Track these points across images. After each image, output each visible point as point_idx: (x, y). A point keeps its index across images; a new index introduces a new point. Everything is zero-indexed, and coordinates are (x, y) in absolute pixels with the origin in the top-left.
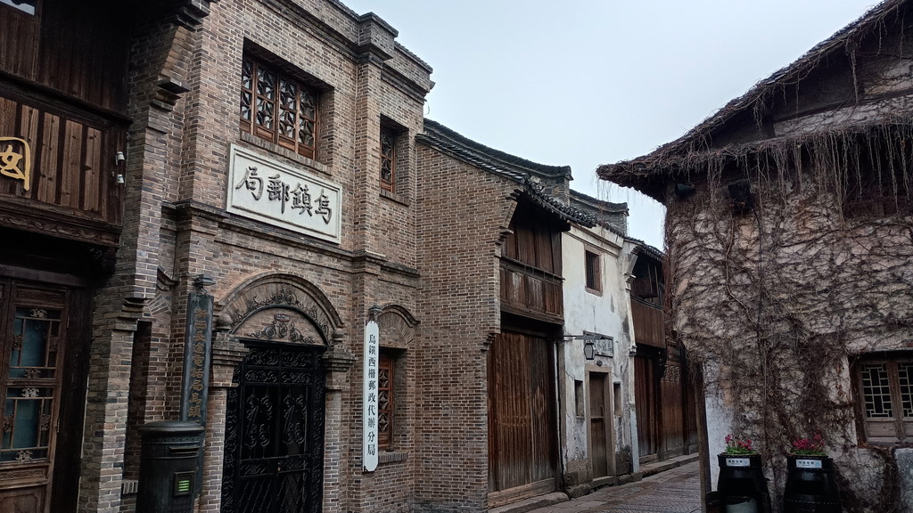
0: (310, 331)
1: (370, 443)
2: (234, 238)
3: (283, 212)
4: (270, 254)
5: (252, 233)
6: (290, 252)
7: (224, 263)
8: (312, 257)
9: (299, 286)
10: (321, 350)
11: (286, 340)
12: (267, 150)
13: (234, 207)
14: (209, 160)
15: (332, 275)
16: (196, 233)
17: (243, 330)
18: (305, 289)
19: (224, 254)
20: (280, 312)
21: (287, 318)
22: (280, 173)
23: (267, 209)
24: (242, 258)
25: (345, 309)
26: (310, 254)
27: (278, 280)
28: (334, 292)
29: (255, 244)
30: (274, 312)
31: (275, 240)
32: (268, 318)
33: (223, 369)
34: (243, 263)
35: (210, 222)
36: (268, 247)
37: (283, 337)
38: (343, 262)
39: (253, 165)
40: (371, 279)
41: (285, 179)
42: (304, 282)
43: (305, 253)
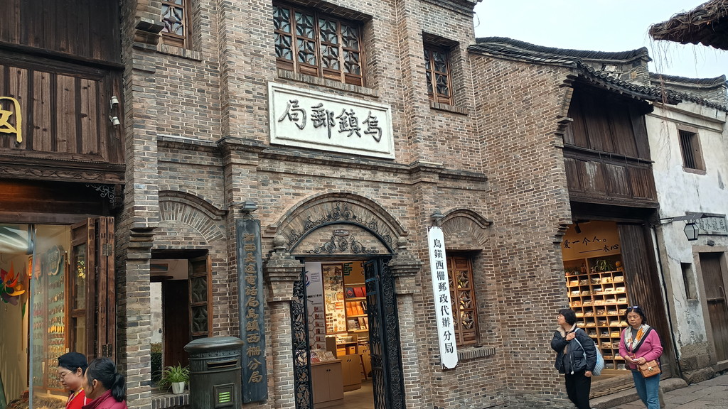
0: (372, 242)
1: (447, 342)
2: (282, 167)
3: (330, 137)
4: (322, 177)
5: (299, 160)
6: (343, 172)
7: (275, 189)
8: (367, 175)
9: (355, 202)
10: (387, 258)
11: (348, 252)
12: (306, 82)
13: (278, 138)
14: (242, 99)
15: (390, 188)
16: (237, 166)
17: (301, 247)
18: (361, 204)
19: (274, 182)
20: (338, 227)
21: (346, 233)
22: (323, 102)
23: (313, 136)
24: (294, 184)
25: (408, 218)
26: (363, 172)
27: (333, 199)
28: (395, 204)
29: (305, 169)
30: (332, 228)
31: (324, 163)
32: (327, 234)
33: (282, 284)
34: (294, 188)
35: (250, 154)
36: (318, 170)
37: (344, 250)
38: (399, 175)
39: (293, 98)
40: (429, 188)
41: (328, 106)
42: (360, 199)
43: (357, 171)
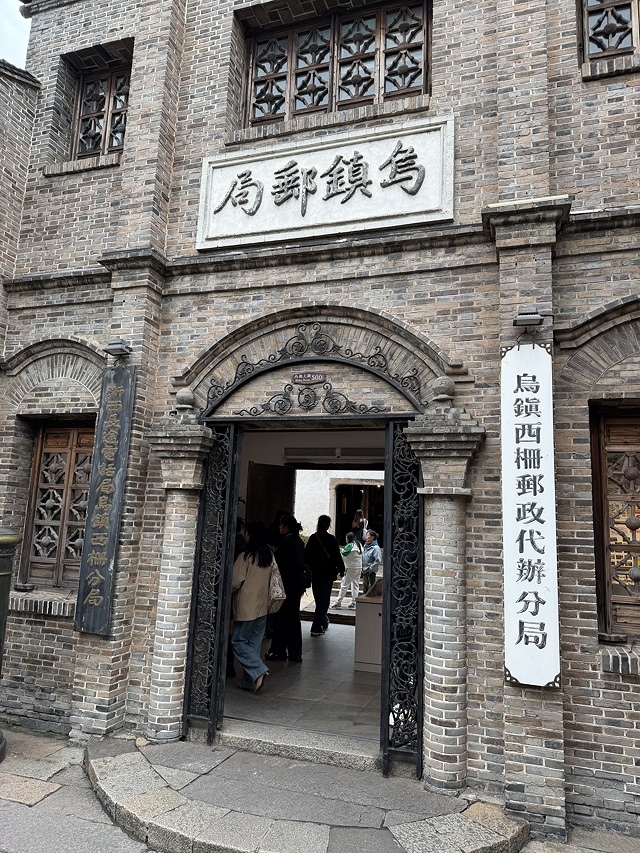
0: (376, 391)
2: (211, 282)
3: (303, 215)
4: (281, 286)
5: (237, 266)
6: (324, 270)
8: (377, 264)
9: (343, 321)
13: (208, 239)
15: (435, 282)
16: (121, 292)
17: (230, 406)
19: (199, 309)
20: (304, 369)
21: (315, 378)
22: (295, 158)
23: (277, 220)
24: (231, 306)
25: (480, 337)
26: (367, 261)
27: (295, 321)
28: (445, 312)
29: (249, 278)
30: (292, 371)
32: (278, 383)
33: (177, 464)
34: (231, 312)
35: (137, 271)
36: (273, 276)
37: (309, 409)
38: (459, 250)
41: (304, 163)
42: (349, 312)
43: (356, 262)
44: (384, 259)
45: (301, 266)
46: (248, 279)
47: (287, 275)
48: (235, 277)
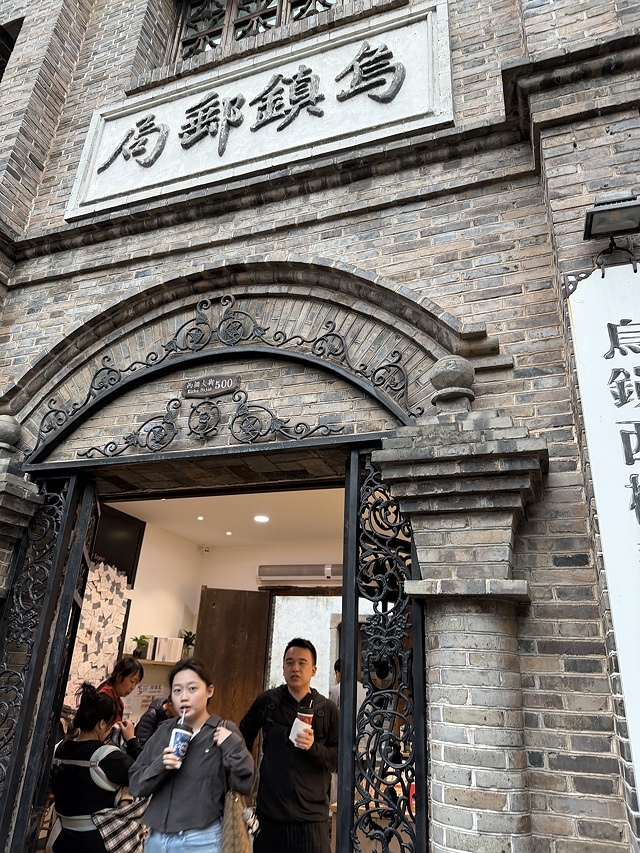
0: (327, 400)
2: (78, 259)
3: (221, 153)
8: (330, 201)
9: (274, 290)
11: (225, 441)
13: (83, 205)
15: (427, 216)
20: (204, 372)
22: (215, 91)
23: (177, 167)
32: (166, 399)
36: (170, 239)
39: (148, 114)
44: (342, 192)
45: (211, 220)
46: (130, 248)
47: (190, 235)
48: (112, 248)
